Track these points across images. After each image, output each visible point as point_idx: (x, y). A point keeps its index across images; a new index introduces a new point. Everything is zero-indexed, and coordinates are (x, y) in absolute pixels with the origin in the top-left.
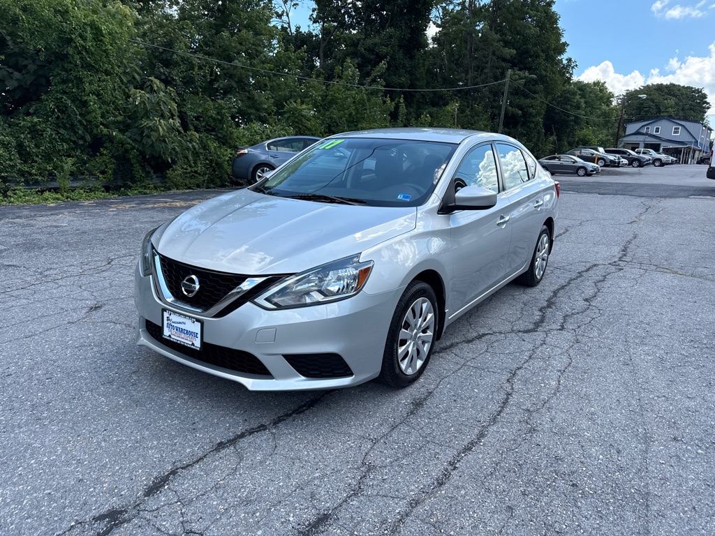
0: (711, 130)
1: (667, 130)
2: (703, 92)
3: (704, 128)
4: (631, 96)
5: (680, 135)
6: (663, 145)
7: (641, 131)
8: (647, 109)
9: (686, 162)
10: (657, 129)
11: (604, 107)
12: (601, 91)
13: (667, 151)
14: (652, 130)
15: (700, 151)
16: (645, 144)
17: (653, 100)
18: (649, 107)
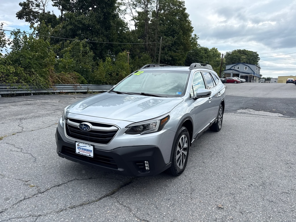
1: (242, 68)
2: (257, 53)
3: (257, 67)
4: (228, 54)
5: (247, 70)
6: (241, 74)
7: (232, 68)
9: (250, 82)
10: (238, 68)
12: (216, 52)
13: (242, 77)
14: (236, 68)
15: (256, 77)
16: (233, 74)
17: (237, 56)
18: (236, 59)
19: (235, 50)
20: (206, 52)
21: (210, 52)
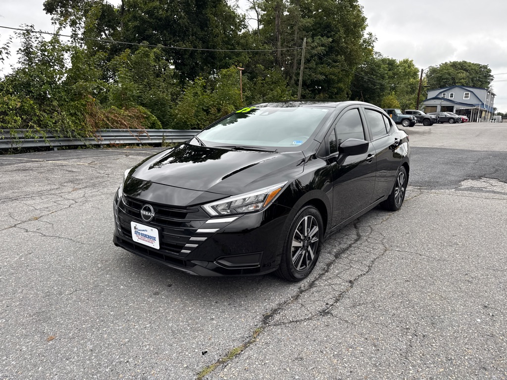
0: (494, 95)
1: (459, 95)
2: (488, 68)
3: (488, 93)
4: (433, 71)
5: (470, 100)
6: (456, 107)
7: (440, 96)
8: (445, 80)
9: (475, 121)
10: (452, 96)
11: (412, 80)
12: (409, 67)
13: (459, 112)
14: (448, 95)
15: (486, 111)
16: (442, 107)
17: (449, 74)
18: (447, 79)
19: (446, 63)
20: (390, 67)
21: (398, 66)
